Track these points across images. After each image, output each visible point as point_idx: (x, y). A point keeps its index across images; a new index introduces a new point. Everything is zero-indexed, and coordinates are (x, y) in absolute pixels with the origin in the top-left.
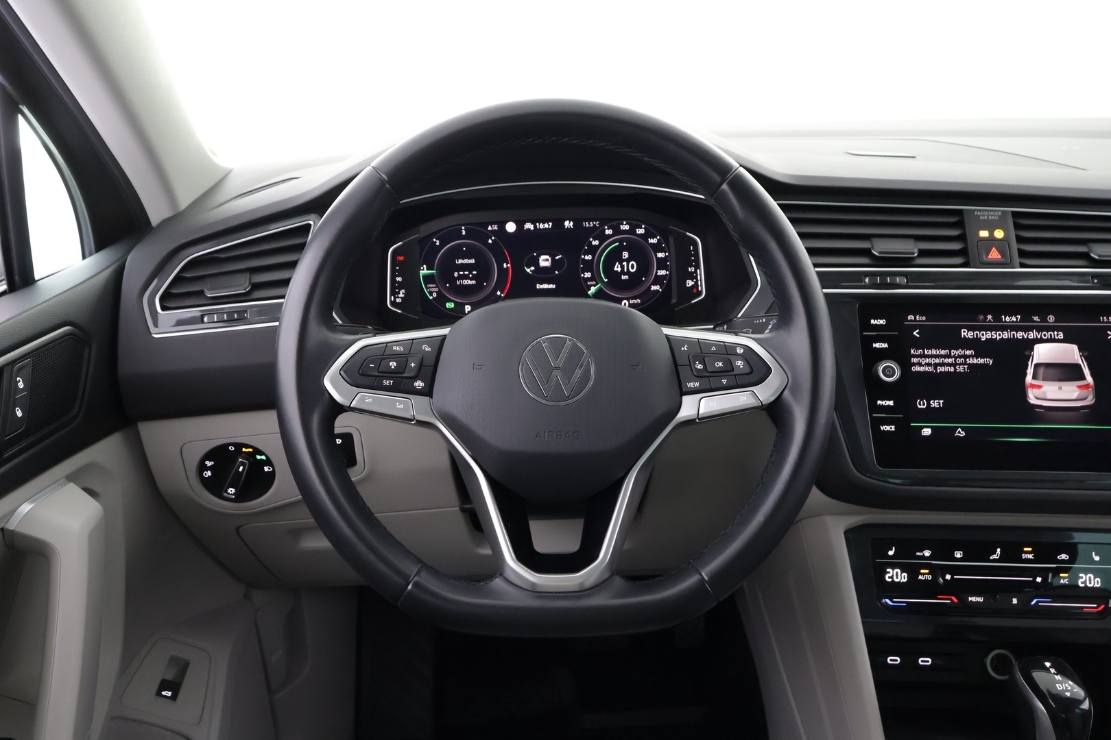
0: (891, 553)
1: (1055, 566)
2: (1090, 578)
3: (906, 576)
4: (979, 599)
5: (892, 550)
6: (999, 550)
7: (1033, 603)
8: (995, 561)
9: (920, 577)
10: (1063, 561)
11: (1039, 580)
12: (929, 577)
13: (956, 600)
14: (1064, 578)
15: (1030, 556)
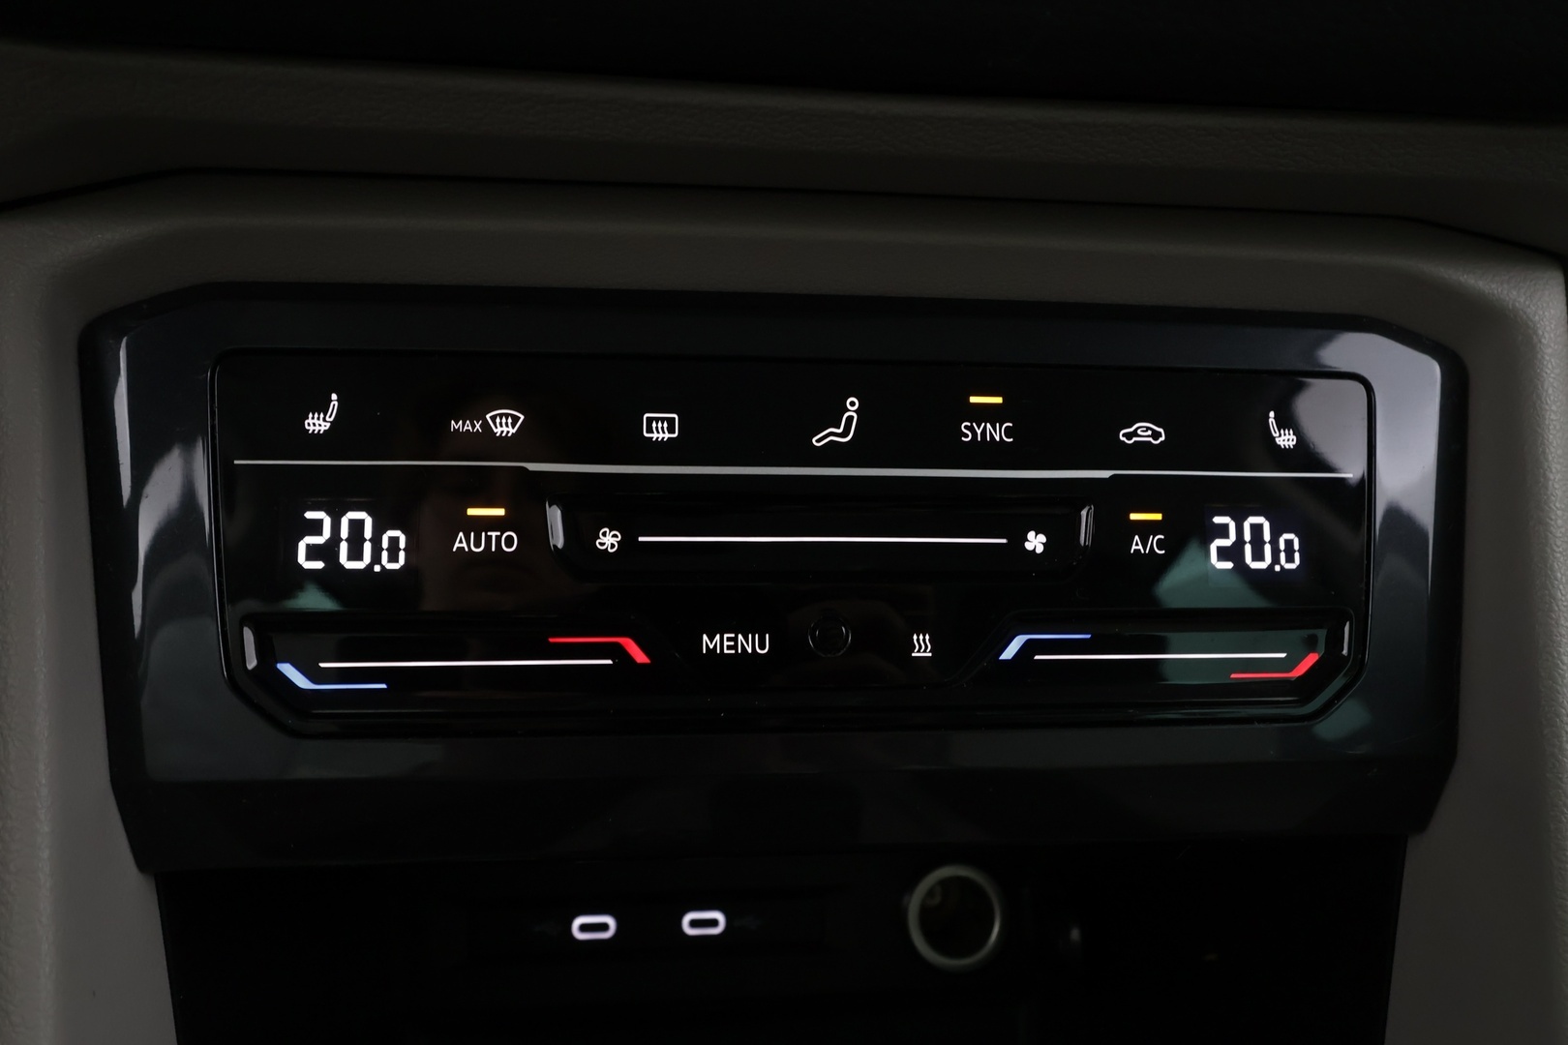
0: (317, 424)
1: (1106, 474)
2: (1257, 529)
3: (402, 544)
4: (748, 644)
5: (323, 408)
6: (853, 404)
7: (1008, 654)
8: (833, 454)
9: (460, 543)
10: (1143, 454)
11: (1035, 542)
12: (508, 542)
13: (640, 657)
14: (1145, 529)
15: (998, 433)
